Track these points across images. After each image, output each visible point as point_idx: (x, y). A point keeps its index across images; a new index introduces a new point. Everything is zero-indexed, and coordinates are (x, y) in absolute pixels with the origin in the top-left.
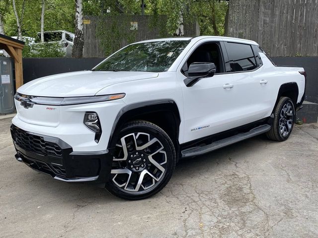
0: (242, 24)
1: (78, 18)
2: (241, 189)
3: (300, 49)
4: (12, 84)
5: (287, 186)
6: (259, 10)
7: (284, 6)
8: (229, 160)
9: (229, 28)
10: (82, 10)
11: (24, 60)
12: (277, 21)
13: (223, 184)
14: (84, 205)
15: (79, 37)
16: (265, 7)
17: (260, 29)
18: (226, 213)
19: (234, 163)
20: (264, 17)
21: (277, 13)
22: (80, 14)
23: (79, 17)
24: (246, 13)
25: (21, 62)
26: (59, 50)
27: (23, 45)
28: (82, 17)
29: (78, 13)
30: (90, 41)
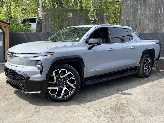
0: (129, 15)
1: (40, 11)
3: (160, 29)
4: (3, 46)
5: (148, 103)
6: (137, 7)
7: (151, 5)
9: (121, 17)
10: (42, 6)
11: (10, 34)
12: (147, 13)
13: (113, 101)
15: (40, 21)
16: (141, 6)
17: (138, 17)
18: (113, 117)
20: (141, 11)
21: (148, 9)
22: (41, 9)
24: (130, 9)
25: (8, 34)
27: (9, 25)
29: (40, 8)
30: (46, 23)
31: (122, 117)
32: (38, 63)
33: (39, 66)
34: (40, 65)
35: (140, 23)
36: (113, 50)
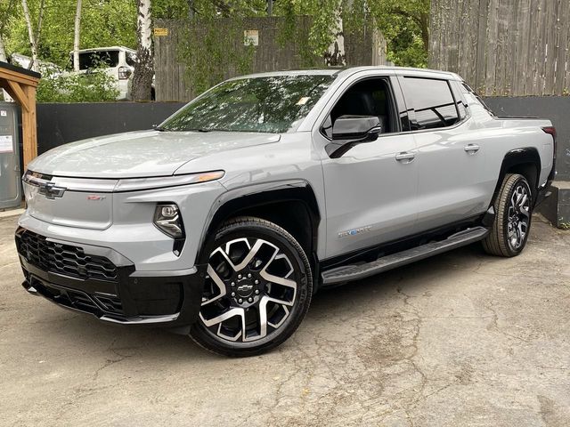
0: (457, 33)
1: (142, 26)
2: (397, 340)
4: (17, 152)
6: (488, 5)
8: (396, 292)
9: (430, 41)
10: (150, 10)
11: (39, 108)
12: (524, 26)
13: (369, 330)
14: (117, 358)
15: (144, 63)
17: (492, 41)
18: (355, 376)
19: (404, 297)
20: (500, 18)
21: (525, 10)
22: (146, 17)
23: (145, 24)
24: (463, 11)
25: (33, 110)
26: (107, 88)
27: (38, 80)
28: (149, 22)
29: (143, 16)
30: (167, 68)
31: (385, 377)
32: (163, 213)
33: (170, 223)
34: (173, 218)
35: (499, 62)
36: (410, 159)
